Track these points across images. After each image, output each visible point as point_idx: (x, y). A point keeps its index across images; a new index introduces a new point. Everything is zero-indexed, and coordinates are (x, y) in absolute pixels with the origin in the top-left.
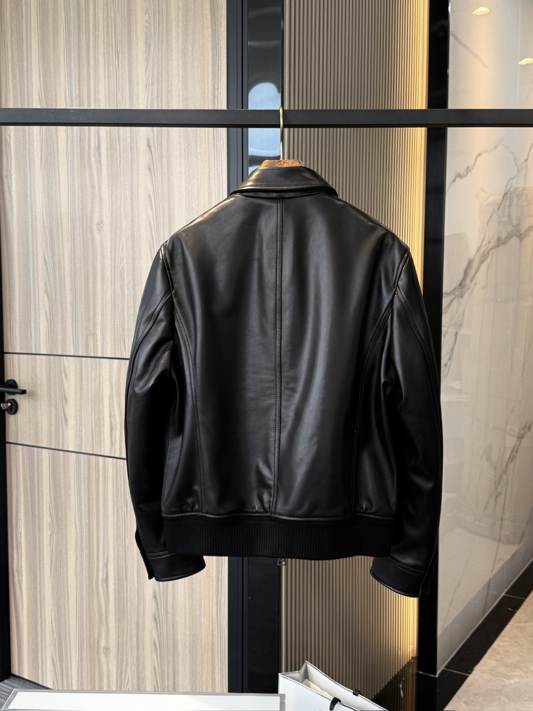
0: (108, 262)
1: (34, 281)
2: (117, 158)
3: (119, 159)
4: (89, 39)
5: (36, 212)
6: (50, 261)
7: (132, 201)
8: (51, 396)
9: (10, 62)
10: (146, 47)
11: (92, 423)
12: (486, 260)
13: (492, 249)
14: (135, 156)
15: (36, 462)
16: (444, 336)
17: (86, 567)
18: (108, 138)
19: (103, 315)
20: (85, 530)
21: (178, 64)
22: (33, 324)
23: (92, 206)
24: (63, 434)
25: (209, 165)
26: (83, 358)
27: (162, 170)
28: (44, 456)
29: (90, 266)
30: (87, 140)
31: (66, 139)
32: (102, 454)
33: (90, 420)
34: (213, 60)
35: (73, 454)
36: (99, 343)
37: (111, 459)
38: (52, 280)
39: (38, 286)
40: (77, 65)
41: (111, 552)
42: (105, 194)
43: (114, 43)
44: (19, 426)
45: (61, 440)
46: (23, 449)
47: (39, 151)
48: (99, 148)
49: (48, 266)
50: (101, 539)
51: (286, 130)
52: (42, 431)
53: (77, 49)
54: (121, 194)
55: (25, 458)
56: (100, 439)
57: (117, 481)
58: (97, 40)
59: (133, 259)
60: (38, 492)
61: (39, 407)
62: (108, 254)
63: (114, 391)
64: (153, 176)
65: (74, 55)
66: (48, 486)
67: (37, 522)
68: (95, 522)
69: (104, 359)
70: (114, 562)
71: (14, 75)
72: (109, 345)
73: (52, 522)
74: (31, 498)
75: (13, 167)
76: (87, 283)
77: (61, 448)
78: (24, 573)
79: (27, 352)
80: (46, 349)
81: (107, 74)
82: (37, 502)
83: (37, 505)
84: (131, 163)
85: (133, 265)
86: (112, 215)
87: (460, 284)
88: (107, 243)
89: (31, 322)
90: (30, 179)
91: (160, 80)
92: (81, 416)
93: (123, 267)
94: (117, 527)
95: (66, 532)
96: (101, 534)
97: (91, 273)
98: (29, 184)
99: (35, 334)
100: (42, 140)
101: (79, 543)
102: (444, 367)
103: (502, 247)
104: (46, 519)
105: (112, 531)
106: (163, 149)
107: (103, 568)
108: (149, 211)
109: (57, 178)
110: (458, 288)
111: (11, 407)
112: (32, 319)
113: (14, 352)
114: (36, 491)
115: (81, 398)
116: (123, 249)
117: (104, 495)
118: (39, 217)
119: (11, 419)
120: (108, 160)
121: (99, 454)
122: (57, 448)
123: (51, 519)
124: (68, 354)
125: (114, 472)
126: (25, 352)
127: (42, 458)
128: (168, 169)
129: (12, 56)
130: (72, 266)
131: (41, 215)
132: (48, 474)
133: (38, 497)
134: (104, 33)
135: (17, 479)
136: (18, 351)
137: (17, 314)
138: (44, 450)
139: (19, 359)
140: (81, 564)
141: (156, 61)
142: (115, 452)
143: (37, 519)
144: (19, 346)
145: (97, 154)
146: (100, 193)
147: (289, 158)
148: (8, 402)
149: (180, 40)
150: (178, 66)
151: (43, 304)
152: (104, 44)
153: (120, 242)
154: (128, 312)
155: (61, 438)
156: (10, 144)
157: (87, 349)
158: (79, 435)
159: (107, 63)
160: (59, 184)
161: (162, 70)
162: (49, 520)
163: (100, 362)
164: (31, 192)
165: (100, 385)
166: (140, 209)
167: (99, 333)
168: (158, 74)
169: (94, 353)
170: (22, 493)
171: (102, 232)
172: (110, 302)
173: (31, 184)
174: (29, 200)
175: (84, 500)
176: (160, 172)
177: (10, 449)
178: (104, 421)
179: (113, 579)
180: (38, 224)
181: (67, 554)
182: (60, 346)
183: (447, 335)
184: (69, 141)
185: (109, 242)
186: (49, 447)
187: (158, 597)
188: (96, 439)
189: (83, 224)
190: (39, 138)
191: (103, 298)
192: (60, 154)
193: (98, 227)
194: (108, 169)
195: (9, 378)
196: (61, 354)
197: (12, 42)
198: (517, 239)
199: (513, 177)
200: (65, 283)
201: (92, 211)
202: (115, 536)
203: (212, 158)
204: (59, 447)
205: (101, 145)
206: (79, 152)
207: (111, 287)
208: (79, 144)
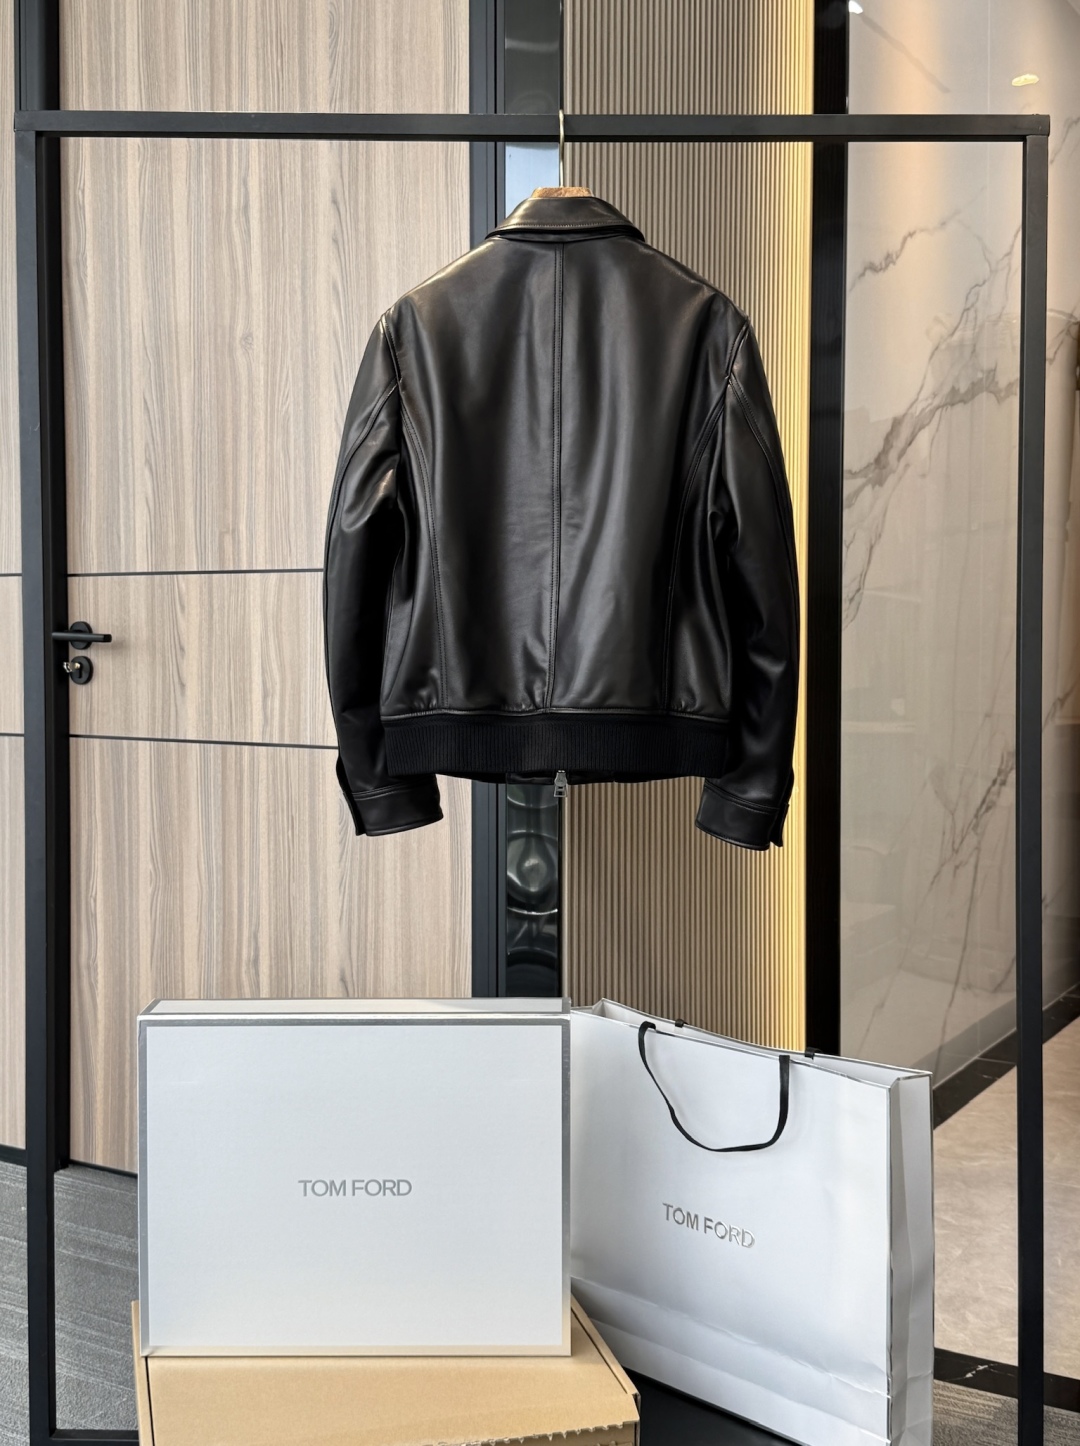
0: (260, 404)
1: (125, 443)
2: (278, 224)
3: (281, 225)
4: (230, 24)
5: (130, 323)
6: (154, 408)
7: (304, 297)
8: (154, 647)
9: (85, 64)
10: (330, 37)
11: (230, 688)
12: (928, 424)
13: (938, 408)
14: (311, 220)
15: (126, 765)
16: (848, 547)
17: (217, 943)
18: (263, 191)
19: (250, 497)
20: (216, 877)
21: (387, 65)
22: (122, 521)
23: (234, 309)
24: (177, 711)
25: (439, 230)
26: (214, 575)
27: (357, 241)
28: (141, 754)
29: (229, 412)
30: (225, 195)
31: (186, 194)
32: (250, 741)
33: (227, 682)
34: (445, 57)
35: (194, 744)
36: (244, 546)
37: (264, 748)
38: (159, 439)
39: (133, 451)
40: (209, 67)
41: (264, 912)
42: (257, 286)
43: (274, 30)
44: (95, 705)
45: (173, 724)
46: (101, 745)
47: (138, 216)
48: (246, 207)
49: (152, 417)
50: (246, 891)
51: (568, 145)
52: (137, 708)
53: (208, 41)
54: (285, 285)
55: (106, 761)
56: (245, 714)
57: (274, 785)
58: (244, 26)
59: (306, 396)
60: (129, 820)
61: (132, 668)
62: (260, 390)
63: (270, 628)
64: (342, 254)
65: (203, 51)
66: (149, 807)
67: (127, 874)
68: (235, 861)
69: (252, 574)
70: (270, 929)
71: (92, 85)
72: (262, 548)
73: (155, 870)
74: (117, 832)
75: (89, 246)
76: (222, 441)
77: (171, 737)
78: (100, 970)
79: (111, 571)
80: (146, 564)
81: (261, 82)
82: (127, 837)
83: (127, 844)
84: (304, 232)
85: (304, 407)
86: (268, 321)
87: (878, 460)
88: (260, 372)
89: (119, 519)
90: (120, 266)
91: (355, 92)
92: (210, 677)
93: (287, 412)
94: (276, 864)
95: (181, 886)
96: (246, 881)
97: (229, 425)
98: (118, 274)
99: (126, 540)
100: (144, 198)
101: (204, 901)
102: (848, 603)
103: (959, 407)
104: (145, 865)
105: (266, 874)
106: (360, 206)
107: (249, 942)
108: (335, 312)
109: (170, 263)
110: (873, 467)
111: (80, 669)
112: (122, 512)
113: (89, 572)
114: (126, 817)
115: (210, 645)
116: (287, 380)
117: (251, 813)
118: (136, 334)
119: (79, 693)
120: (262, 228)
121: (243, 741)
122: (166, 737)
123: (154, 865)
124: (186, 570)
125: (270, 769)
126: (107, 572)
127: (137, 758)
128: (368, 239)
129: (90, 52)
130: (196, 414)
131: (141, 327)
132: (148, 786)
133: (130, 828)
134: (256, 14)
135: (91, 800)
136: (95, 571)
137: (94, 505)
138: (140, 742)
139: (95, 584)
140: (210, 940)
141: (348, 60)
142: (271, 736)
143: (127, 869)
144: (95, 561)
145: (243, 219)
146: (248, 287)
147: (573, 185)
148: (74, 661)
149: (390, 26)
150: (386, 68)
151: (141, 483)
152: (257, 32)
153: (282, 368)
154: (295, 488)
155: (173, 718)
156: (84, 206)
157: (222, 560)
158: (206, 711)
159: (261, 63)
160: (174, 272)
161: (358, 75)
162: (150, 867)
163: (245, 579)
164: (121, 288)
165: (244, 620)
166: (318, 310)
167: (243, 527)
168: (351, 80)
169: (234, 564)
170: (99, 825)
171: (250, 352)
172: (263, 473)
173: (121, 276)
174: (118, 302)
175: (215, 826)
176: (354, 245)
177: (77, 748)
178: (251, 683)
179: (267, 958)
180: (134, 343)
181: (182, 925)
182: (171, 555)
183: (851, 546)
184: (192, 198)
185: (262, 369)
186: (150, 736)
187: (348, 979)
188: (236, 715)
189: (216, 340)
190: (137, 196)
191: (250, 468)
192: (175, 219)
193: (244, 343)
194: (262, 243)
195: (78, 620)
196: (174, 570)
197: (89, 29)
198: (992, 397)
199: (981, 283)
200: (182, 445)
201: (233, 318)
202: (272, 882)
203: (444, 220)
204: (169, 735)
205: (251, 203)
206: (210, 215)
207: (266, 446)
208: (210, 202)
